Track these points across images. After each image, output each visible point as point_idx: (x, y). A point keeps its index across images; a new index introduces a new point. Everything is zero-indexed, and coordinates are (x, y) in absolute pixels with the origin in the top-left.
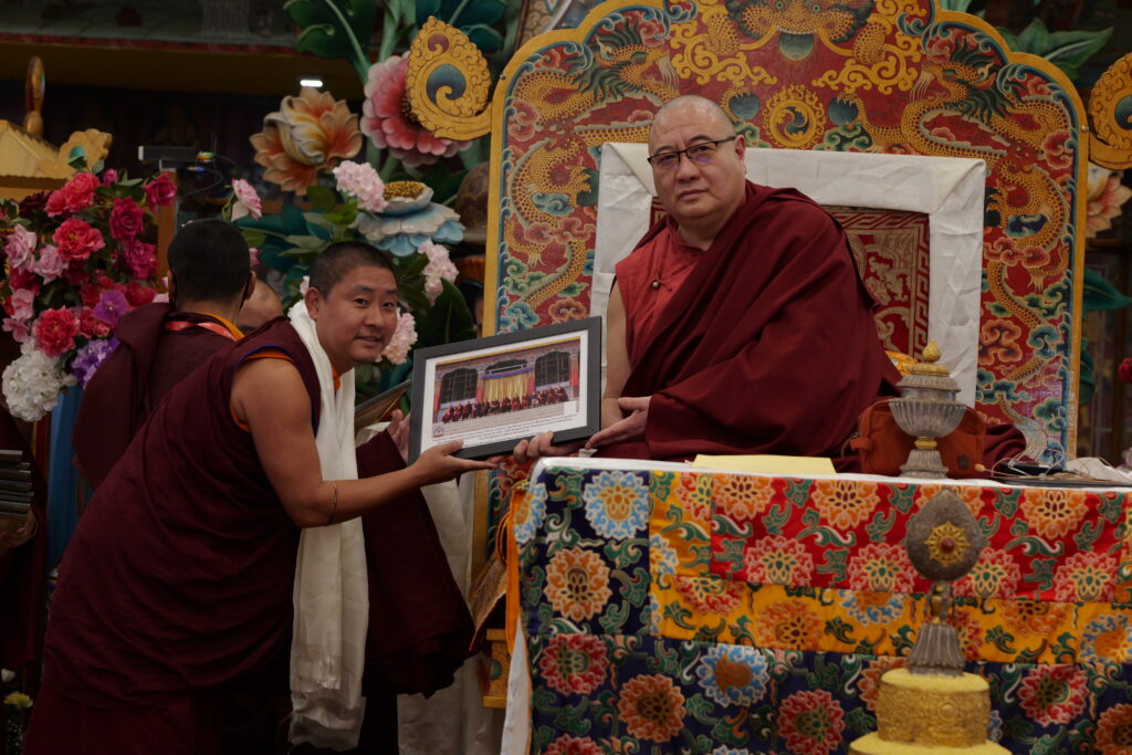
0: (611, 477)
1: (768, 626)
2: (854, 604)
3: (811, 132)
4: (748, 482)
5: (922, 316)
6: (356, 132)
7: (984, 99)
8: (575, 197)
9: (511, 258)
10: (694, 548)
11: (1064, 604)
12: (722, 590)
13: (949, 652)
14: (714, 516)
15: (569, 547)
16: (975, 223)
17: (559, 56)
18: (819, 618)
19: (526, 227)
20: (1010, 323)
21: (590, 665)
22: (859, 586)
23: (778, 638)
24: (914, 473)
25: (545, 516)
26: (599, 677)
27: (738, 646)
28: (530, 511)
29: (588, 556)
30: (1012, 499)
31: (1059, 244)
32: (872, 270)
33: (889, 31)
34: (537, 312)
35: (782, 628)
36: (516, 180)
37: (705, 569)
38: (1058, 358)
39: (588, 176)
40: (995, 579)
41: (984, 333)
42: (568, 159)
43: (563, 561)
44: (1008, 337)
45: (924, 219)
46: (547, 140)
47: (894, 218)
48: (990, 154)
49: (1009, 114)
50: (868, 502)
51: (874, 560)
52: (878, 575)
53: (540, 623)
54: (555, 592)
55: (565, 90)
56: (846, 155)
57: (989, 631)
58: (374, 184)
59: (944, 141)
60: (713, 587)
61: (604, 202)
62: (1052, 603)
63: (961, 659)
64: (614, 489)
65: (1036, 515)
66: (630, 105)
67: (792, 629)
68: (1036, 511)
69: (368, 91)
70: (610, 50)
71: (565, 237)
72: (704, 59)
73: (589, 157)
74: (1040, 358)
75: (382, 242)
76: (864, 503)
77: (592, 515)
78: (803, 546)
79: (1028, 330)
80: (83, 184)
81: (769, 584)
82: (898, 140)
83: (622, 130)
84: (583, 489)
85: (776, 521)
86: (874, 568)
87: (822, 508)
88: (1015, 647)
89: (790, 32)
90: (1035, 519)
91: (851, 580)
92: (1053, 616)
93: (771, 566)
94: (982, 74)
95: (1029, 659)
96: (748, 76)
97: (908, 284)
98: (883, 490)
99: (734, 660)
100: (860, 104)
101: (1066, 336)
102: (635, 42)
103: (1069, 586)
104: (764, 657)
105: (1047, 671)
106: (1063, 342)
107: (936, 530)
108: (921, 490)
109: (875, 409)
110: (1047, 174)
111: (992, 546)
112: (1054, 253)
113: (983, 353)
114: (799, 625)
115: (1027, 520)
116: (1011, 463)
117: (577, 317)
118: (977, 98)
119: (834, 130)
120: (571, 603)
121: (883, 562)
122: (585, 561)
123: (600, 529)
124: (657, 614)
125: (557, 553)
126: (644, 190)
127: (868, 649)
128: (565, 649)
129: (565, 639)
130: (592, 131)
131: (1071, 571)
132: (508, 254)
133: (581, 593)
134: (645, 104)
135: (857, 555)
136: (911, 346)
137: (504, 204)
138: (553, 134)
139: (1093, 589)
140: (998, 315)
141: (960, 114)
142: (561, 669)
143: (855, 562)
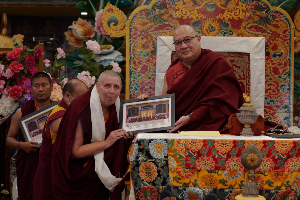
0: (157, 141)
1: (203, 181)
2: (227, 174)
3: (216, 31)
4: (196, 141)
5: (248, 82)
6: (93, 30)
7: (264, 20)
8: (150, 52)
9: (133, 70)
10: (181, 160)
11: (287, 173)
12: (190, 171)
13: (254, 190)
14: (187, 151)
15: (145, 161)
16: (263, 55)
17: (144, 13)
18: (217, 179)
19: (137, 61)
20: (273, 83)
21: (152, 195)
22: (228, 169)
23: (206, 185)
24: (244, 135)
25: (138, 153)
26: (155, 198)
27: (194, 188)
28: (134, 152)
29: (151, 164)
30: (271, 143)
31: (287, 60)
32: (234, 70)
33: (237, 2)
34: (141, 85)
35: (207, 182)
36: (133, 48)
37: (184, 166)
38: (287, 92)
39: (153, 46)
40: (267, 166)
41: (266, 86)
42: (148, 41)
43: (144, 165)
44: (273, 87)
45: (248, 55)
46: (142, 36)
47: (239, 55)
48: (266, 36)
49: (272, 24)
50: (230, 145)
51: (232, 162)
52: (234, 166)
53: (138, 183)
54: (142, 174)
55: (146, 22)
56: (226, 37)
57: (266, 181)
58: (97, 46)
59: (253, 32)
60: (187, 171)
61: (158, 53)
62: (284, 172)
63: (258, 192)
64: (157, 144)
65: (279, 147)
66: (165, 25)
67: (210, 182)
68: (279, 146)
69: (96, 19)
70: (158, 10)
71: (147, 63)
72: (185, 12)
73: (154, 41)
74: (282, 92)
75: (100, 62)
76: (229, 146)
77: (151, 152)
78: (212, 159)
79: (279, 84)
80: (17, 51)
81: (203, 170)
82: (240, 33)
83: (163, 33)
84: (149, 145)
85: (204, 152)
86: (233, 164)
87: (217, 148)
88: (274, 185)
89: (209, 3)
90: (279, 148)
91: (226, 168)
92: (284, 176)
93: (203, 165)
94: (264, 13)
95: (278, 188)
96: (197, 16)
97: (244, 73)
98: (235, 142)
99: (193, 192)
100: (229, 23)
101: (289, 86)
102: (165, 8)
103: (289, 167)
104: (202, 191)
105: (283, 192)
106: (288, 88)
107: (249, 155)
108: (246, 142)
109: (233, 116)
110: (283, 41)
111: (266, 157)
112: (285, 63)
113: (266, 92)
114: (212, 181)
115: (276, 149)
116: (272, 130)
117: (152, 86)
118: (262, 20)
119: (222, 30)
120: (147, 177)
121: (235, 162)
122: (150, 165)
123: (154, 156)
124: (171, 179)
125: (142, 163)
126: (169, 49)
127: (232, 187)
128: (145, 190)
129: (145, 188)
130: (154, 33)
131: (289, 163)
132: (132, 69)
133: (149, 174)
134: (169, 25)
135: (227, 160)
136: (246, 91)
137: (130, 55)
138: (143, 35)
139: (296, 168)
140: (270, 81)
141: (257, 25)
142: (144, 196)
143: (227, 163)
